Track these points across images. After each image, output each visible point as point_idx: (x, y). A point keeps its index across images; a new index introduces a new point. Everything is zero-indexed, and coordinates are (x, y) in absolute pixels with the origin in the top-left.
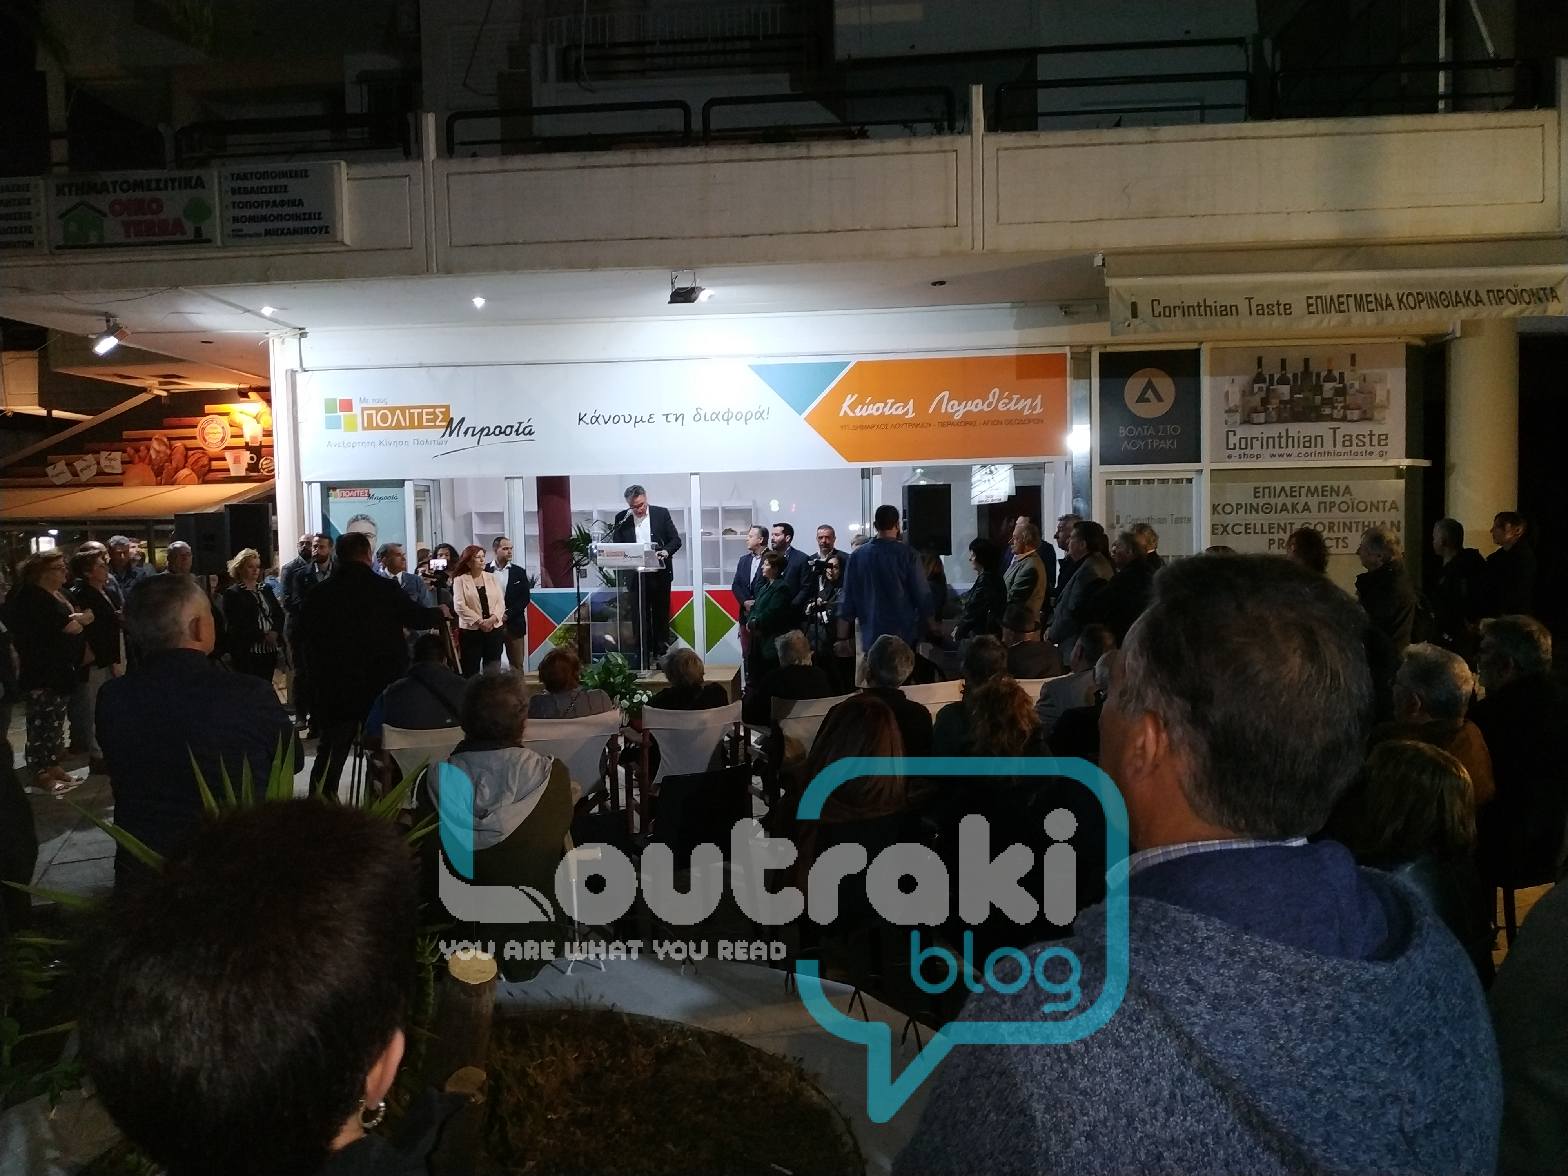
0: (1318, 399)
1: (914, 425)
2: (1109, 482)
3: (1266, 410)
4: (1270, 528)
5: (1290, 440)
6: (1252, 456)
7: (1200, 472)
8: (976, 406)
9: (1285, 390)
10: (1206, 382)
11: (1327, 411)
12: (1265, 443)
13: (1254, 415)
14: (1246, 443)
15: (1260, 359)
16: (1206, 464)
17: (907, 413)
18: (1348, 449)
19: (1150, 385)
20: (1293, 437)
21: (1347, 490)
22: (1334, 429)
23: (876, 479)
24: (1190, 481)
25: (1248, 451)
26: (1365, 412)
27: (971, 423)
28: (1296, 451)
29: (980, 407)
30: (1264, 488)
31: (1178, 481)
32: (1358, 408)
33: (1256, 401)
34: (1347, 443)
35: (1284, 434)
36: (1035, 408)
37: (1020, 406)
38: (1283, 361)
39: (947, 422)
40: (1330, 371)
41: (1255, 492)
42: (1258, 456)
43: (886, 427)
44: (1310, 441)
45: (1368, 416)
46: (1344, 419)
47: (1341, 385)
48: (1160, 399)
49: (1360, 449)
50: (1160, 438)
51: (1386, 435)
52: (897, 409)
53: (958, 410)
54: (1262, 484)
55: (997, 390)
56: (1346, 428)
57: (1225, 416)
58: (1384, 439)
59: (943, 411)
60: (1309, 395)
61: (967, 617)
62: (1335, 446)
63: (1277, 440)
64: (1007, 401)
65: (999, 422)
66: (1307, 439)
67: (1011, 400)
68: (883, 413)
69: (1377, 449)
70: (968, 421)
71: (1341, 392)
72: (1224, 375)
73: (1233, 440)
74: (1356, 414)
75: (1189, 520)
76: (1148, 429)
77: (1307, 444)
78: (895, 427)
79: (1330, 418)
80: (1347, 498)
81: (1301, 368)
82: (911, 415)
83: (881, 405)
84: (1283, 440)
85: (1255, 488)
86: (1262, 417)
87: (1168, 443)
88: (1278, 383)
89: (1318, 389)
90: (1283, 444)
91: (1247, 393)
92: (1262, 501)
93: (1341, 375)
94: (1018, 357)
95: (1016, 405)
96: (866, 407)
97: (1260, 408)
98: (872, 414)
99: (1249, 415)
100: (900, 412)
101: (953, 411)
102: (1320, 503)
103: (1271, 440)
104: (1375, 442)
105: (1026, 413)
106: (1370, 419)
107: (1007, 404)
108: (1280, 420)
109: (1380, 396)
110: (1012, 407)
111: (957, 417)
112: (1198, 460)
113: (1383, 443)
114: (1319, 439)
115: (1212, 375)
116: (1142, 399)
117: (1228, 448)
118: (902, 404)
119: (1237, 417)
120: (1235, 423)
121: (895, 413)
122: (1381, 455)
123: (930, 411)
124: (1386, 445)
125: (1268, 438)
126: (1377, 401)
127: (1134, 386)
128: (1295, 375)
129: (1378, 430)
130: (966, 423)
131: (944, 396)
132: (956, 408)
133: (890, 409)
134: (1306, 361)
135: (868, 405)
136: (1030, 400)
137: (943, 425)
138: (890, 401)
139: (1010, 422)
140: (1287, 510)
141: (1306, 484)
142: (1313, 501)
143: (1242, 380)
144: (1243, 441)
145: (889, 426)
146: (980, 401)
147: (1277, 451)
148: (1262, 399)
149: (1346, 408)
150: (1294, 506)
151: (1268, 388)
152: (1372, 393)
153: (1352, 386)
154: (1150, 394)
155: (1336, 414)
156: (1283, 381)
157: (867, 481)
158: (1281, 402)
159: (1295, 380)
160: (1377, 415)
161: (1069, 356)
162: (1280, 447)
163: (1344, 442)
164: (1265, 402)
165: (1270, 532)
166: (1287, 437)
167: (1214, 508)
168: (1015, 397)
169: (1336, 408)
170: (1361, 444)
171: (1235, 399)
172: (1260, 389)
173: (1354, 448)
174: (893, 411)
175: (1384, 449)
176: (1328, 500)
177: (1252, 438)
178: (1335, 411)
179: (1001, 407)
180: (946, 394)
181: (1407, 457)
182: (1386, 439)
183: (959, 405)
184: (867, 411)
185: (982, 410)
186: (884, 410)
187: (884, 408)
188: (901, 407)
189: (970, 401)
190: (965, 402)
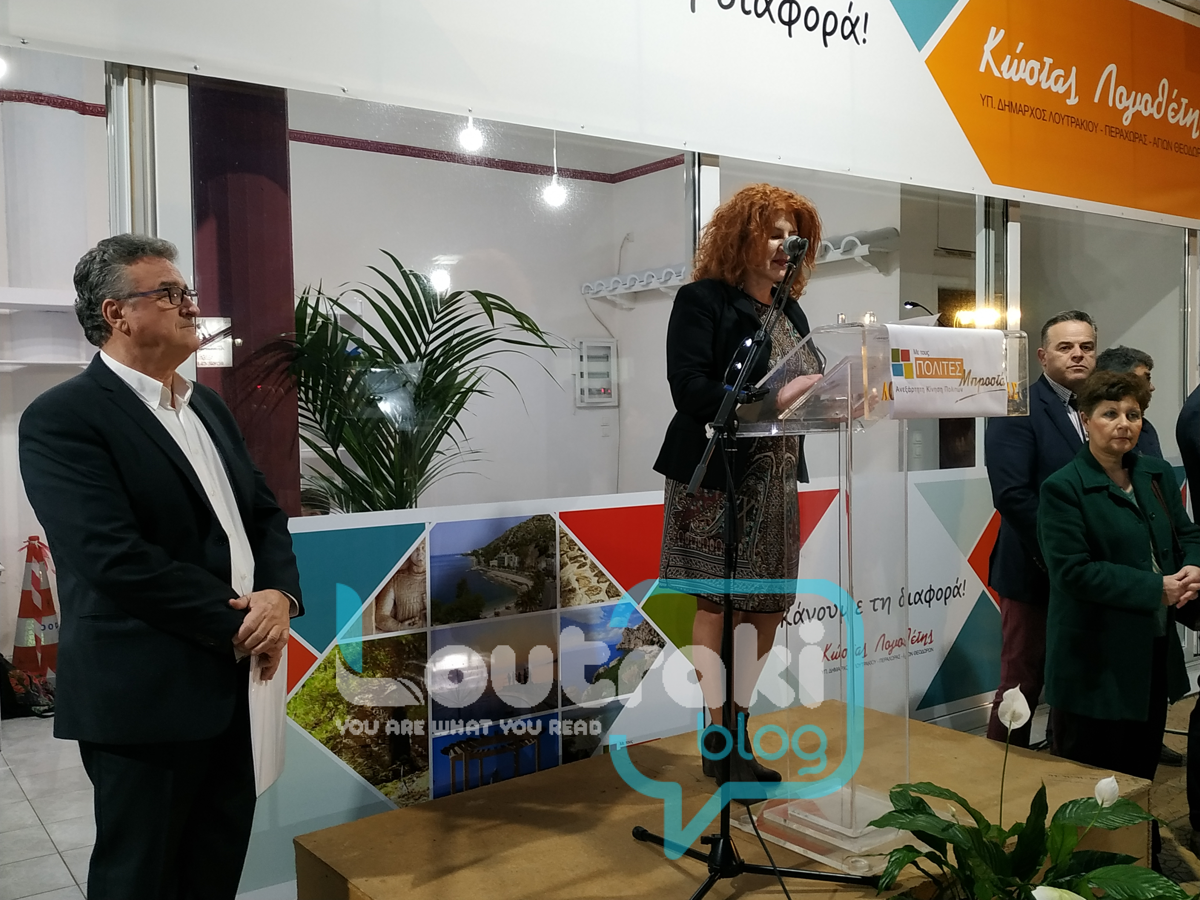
1: (1078, 123)
8: (1145, 106)
17: (1070, 92)
27: (1140, 137)
29: (1150, 109)
37: (1188, 120)
39: (1114, 127)
43: (1043, 114)
52: (1056, 82)
53: (1126, 106)
55: (1167, 83)
59: (1110, 103)
64: (1176, 106)
65: (1168, 144)
67: (1179, 107)
68: (1039, 83)
70: (1137, 131)
78: (1054, 119)
82: (1073, 101)
83: (1036, 66)
95: (1185, 115)
96: (1015, 63)
98: (1025, 81)
100: (1060, 88)
101: (1121, 107)
105: (1194, 134)
107: (1176, 112)
110: (1181, 120)
111: (1125, 121)
121: (1054, 89)
123: (1096, 100)
130: (1134, 136)
132: (1124, 102)
133: (1048, 78)
135: (1019, 59)
136: (1198, 112)
137: (1110, 130)
138: (1048, 61)
139: (1179, 148)
145: (1047, 115)
146: (1149, 97)
168: (1183, 102)
174: (1051, 82)
179: (1170, 115)
180: (1113, 70)
183: (1128, 98)
184: (1016, 74)
185: (1151, 115)
186: (1040, 81)
187: (1041, 71)
188: (1062, 80)
189: (1139, 95)
190: (1134, 93)
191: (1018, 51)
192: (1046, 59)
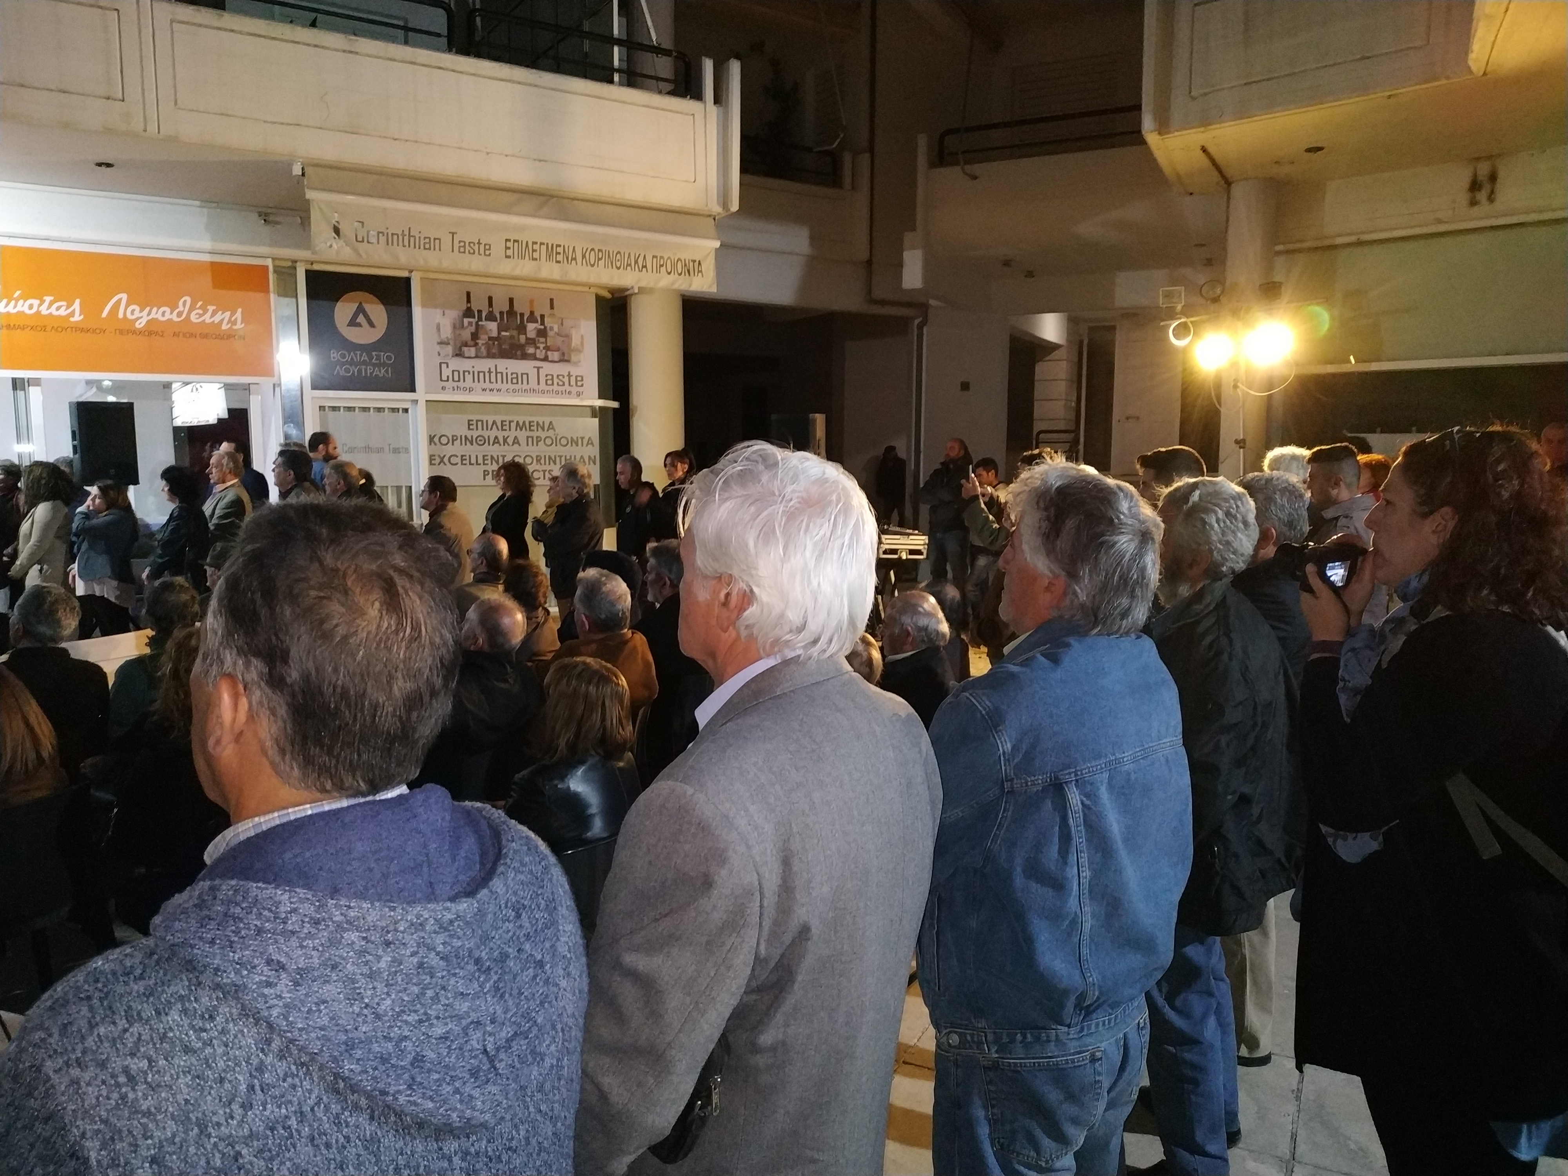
0: (522, 338)
1: (82, 330)
2: (322, 408)
3: (476, 344)
4: (484, 460)
5: (499, 375)
6: (465, 389)
7: (416, 402)
8: (162, 314)
9: (492, 327)
10: (417, 311)
11: (531, 350)
12: (477, 376)
13: (465, 349)
14: (459, 376)
15: (468, 294)
16: (422, 394)
17: (72, 314)
18: (550, 388)
19: (360, 310)
20: (502, 373)
21: (551, 426)
22: (538, 368)
23: (34, 393)
24: (406, 410)
25: (461, 384)
26: (563, 354)
27: (157, 333)
28: (504, 387)
29: (168, 316)
30: (477, 421)
31: (394, 410)
32: (558, 350)
33: (466, 335)
34: (550, 382)
35: (493, 370)
36: (234, 323)
37: (217, 318)
38: (490, 299)
39: (127, 330)
40: (532, 313)
41: (469, 425)
42: (471, 390)
43: (44, 329)
44: (517, 378)
45: (566, 358)
46: (546, 359)
47: (542, 327)
48: (372, 325)
49: (560, 389)
50: (375, 365)
51: (582, 377)
52: (58, 309)
53: (141, 317)
54: (475, 417)
55: (188, 299)
56: (548, 368)
57: (438, 348)
58: (580, 380)
59: (121, 316)
60: (515, 333)
61: (161, 557)
62: (539, 384)
63: (487, 375)
64: (201, 312)
65: (192, 335)
66: (515, 376)
67: (205, 311)
68: (38, 313)
69: (574, 390)
70: (152, 331)
71: (542, 333)
72: (436, 307)
73: (446, 372)
74: (555, 356)
75: (407, 450)
76: (361, 356)
77: (515, 381)
78: (56, 330)
79: (534, 357)
80: (551, 433)
81: (506, 308)
82: (77, 318)
83: (36, 302)
84: (493, 375)
85: (469, 421)
86: (472, 351)
87: (383, 371)
88: (486, 320)
89: (522, 329)
90: (493, 379)
91: (458, 326)
92: (475, 434)
93: (542, 317)
94: (213, 264)
95: (212, 316)
96: (13, 302)
97: (471, 343)
98: (23, 312)
99: (460, 347)
100: (63, 312)
101: (134, 317)
102: (528, 437)
103: (481, 375)
104: (573, 382)
105: (225, 327)
106: (568, 361)
107: (201, 316)
108: (490, 356)
109: (575, 341)
110: (207, 318)
111: (139, 325)
112: (413, 389)
113: (579, 383)
114: (525, 377)
115: (424, 306)
116: (353, 323)
117: (441, 380)
118: (64, 303)
119: (449, 349)
120: (447, 355)
121: (55, 313)
122: (579, 395)
123: (104, 315)
124: (582, 385)
125: (479, 372)
126: (573, 345)
127: (343, 310)
128: (501, 313)
129: (575, 371)
130: (150, 333)
131: (120, 300)
132: (137, 314)
133: (49, 307)
134: (511, 301)
135: (17, 300)
136: (228, 314)
137: (121, 332)
138: (48, 299)
139: (206, 336)
140: (498, 442)
141: (516, 418)
142: (522, 435)
143: (453, 314)
144: (456, 374)
145: (49, 329)
146: (168, 310)
147: (487, 385)
148: (472, 334)
149: (547, 348)
150: (505, 440)
151: (477, 323)
152: (568, 336)
153: (552, 329)
154: (361, 319)
155: (540, 354)
156: (491, 317)
157: (20, 394)
158: (490, 338)
159: (502, 318)
160: (574, 358)
161: (271, 269)
162: (490, 382)
163: (547, 380)
164: (475, 336)
165: (484, 464)
166: (497, 373)
167: (431, 439)
168: (211, 308)
169: (539, 348)
170: (561, 383)
171: (447, 332)
172: (470, 324)
173: (555, 387)
174: (53, 310)
175: (580, 389)
176: (535, 434)
177: (464, 372)
178: (538, 351)
179: (193, 318)
180: (124, 297)
181: (600, 398)
182: (582, 380)
183: (141, 311)
184: (15, 307)
185: (170, 320)
186: (40, 309)
187: (40, 305)
188: (64, 308)
189: (155, 309)
190: (148, 309)
191: (15, 296)
192: (45, 298)
